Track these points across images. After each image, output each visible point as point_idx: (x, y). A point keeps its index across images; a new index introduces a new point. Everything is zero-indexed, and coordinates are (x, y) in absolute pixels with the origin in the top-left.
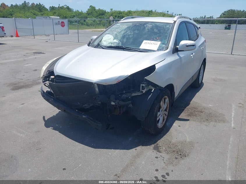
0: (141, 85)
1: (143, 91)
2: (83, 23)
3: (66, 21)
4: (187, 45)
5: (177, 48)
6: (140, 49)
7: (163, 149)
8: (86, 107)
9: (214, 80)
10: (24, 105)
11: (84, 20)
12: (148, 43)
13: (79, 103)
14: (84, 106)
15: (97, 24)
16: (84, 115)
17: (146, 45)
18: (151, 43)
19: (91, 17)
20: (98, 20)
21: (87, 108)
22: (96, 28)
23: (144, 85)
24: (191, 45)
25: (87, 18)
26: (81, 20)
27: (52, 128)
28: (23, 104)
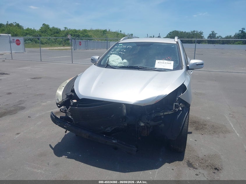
0: (175, 104)
1: (176, 109)
2: (37, 41)
3: (21, 39)
4: (197, 64)
5: (188, 66)
6: (156, 68)
7: (197, 165)
8: (108, 131)
9: (196, 94)
10: (20, 134)
11: (38, 38)
12: (161, 63)
13: (102, 127)
14: (107, 129)
15: (53, 42)
16: (114, 140)
17: (159, 64)
18: (165, 62)
19: (45, 35)
20: (53, 38)
21: (110, 131)
22: (51, 46)
23: (177, 104)
24: (200, 64)
25: (40, 36)
26: (34, 38)
27: (66, 157)
28: (18, 134)
